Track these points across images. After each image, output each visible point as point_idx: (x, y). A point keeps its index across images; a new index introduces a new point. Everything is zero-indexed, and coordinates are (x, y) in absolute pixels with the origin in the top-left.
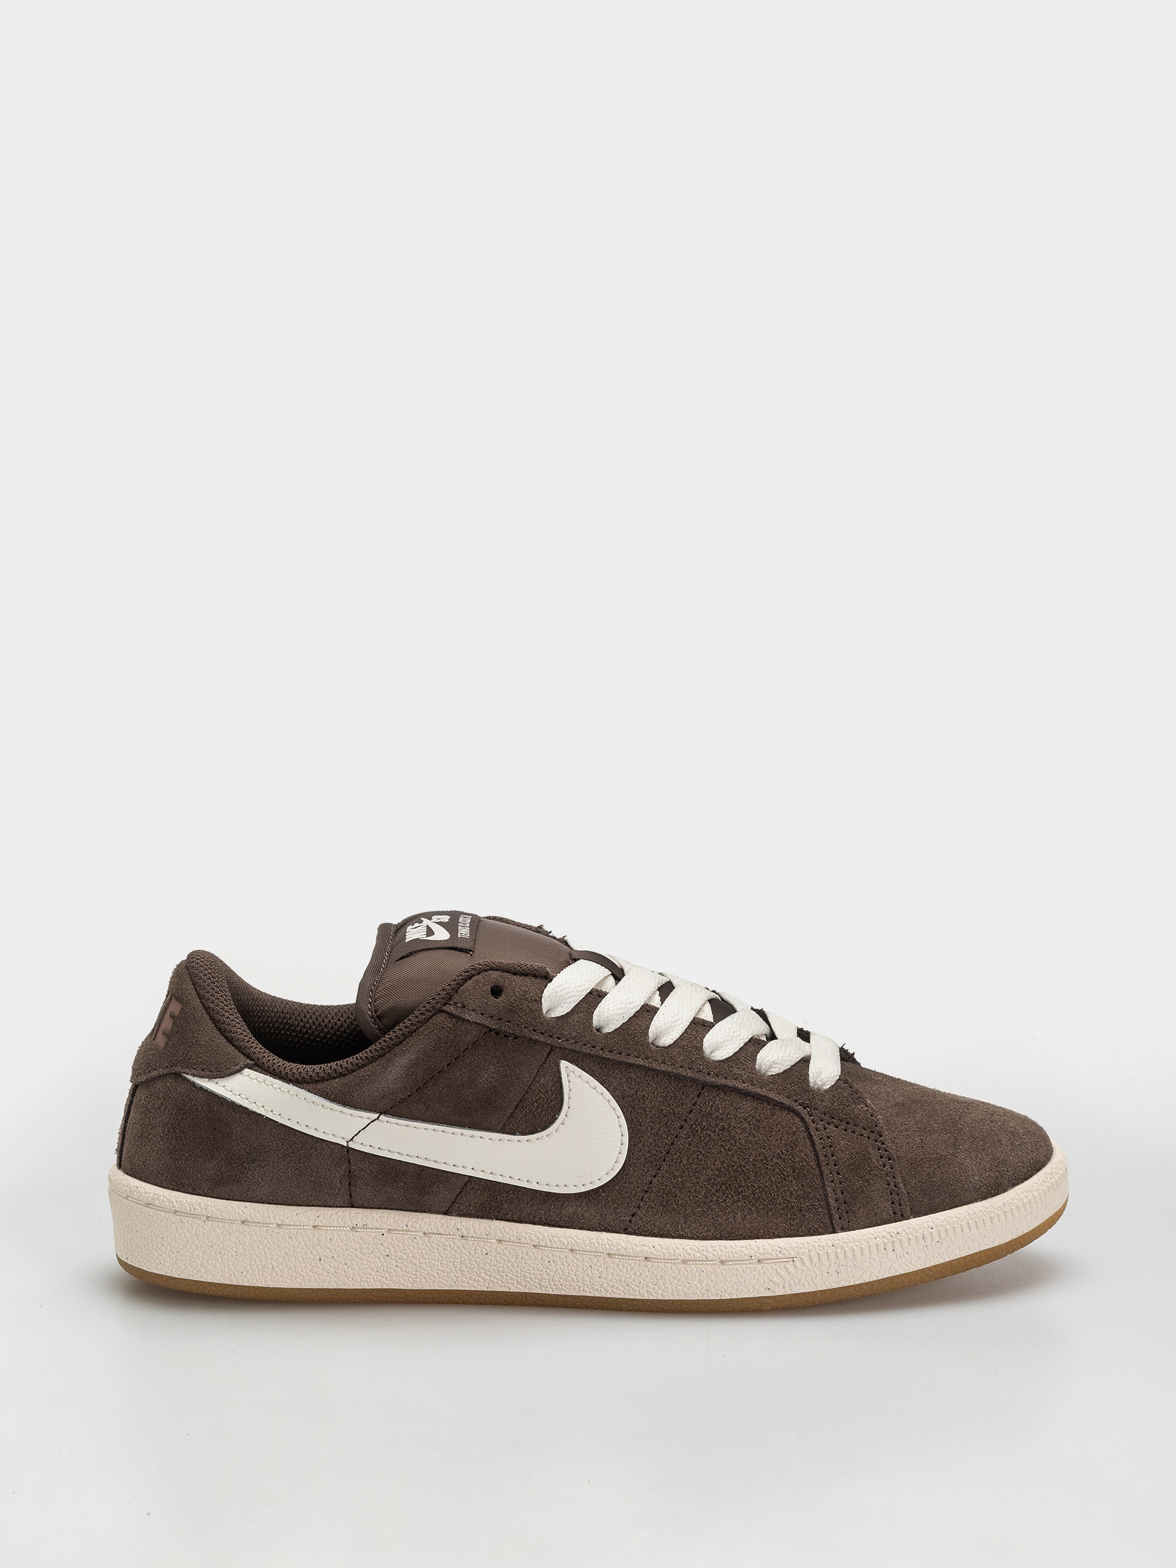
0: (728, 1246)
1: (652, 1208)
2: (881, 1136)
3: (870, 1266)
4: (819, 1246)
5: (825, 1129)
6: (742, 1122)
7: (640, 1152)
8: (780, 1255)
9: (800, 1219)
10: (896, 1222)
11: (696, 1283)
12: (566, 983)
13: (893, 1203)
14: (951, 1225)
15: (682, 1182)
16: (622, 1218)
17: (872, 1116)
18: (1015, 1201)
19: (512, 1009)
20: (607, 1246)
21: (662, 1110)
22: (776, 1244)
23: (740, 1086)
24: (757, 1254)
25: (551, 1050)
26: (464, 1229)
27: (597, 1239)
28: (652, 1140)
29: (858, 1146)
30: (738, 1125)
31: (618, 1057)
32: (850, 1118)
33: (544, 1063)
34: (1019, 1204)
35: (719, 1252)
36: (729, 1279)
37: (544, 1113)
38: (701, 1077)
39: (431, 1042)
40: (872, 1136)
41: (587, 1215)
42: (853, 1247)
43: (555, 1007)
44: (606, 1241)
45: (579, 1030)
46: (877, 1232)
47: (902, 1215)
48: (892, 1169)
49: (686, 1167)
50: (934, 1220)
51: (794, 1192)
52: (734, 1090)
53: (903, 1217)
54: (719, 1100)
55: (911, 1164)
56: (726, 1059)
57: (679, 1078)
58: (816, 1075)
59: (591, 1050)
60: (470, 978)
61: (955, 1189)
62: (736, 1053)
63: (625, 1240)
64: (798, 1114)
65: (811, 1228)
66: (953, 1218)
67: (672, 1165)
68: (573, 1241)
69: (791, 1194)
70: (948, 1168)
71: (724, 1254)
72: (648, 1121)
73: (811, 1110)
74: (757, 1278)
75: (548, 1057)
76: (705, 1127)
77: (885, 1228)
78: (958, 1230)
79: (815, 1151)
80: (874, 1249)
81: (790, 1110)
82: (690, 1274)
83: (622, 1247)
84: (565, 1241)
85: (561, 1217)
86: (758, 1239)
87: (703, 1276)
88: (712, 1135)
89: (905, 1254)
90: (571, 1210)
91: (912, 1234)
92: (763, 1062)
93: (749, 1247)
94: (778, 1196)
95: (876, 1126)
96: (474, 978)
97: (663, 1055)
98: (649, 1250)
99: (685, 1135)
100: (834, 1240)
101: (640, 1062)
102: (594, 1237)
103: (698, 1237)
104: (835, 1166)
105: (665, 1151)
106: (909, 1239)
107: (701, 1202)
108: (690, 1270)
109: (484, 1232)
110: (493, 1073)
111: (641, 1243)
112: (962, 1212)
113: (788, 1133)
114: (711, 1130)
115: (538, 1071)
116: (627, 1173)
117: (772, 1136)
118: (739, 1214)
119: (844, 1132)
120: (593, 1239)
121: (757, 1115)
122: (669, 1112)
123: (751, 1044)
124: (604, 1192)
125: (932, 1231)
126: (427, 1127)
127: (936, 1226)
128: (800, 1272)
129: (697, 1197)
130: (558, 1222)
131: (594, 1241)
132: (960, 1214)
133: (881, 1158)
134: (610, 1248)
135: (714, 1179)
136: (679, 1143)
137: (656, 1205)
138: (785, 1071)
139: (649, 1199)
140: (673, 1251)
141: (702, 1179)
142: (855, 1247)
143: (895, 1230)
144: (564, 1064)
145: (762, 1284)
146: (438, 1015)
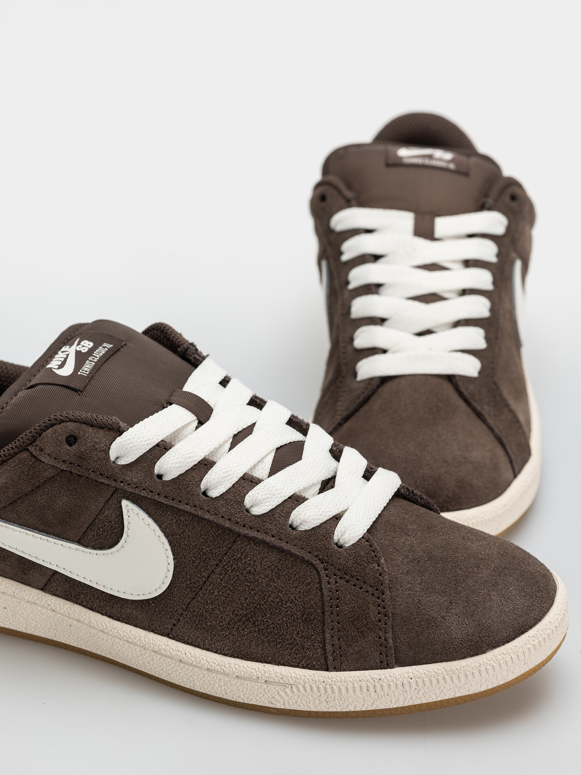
0: (241, 665)
1: (188, 623)
2: (383, 594)
3: (355, 701)
4: (313, 680)
5: (336, 583)
6: (266, 569)
7: (183, 578)
8: (281, 681)
9: (302, 654)
10: (382, 669)
11: (217, 687)
12: (134, 438)
13: (381, 654)
14: (429, 678)
15: (212, 609)
16: (166, 626)
17: (380, 576)
18: (492, 662)
19: (82, 457)
20: (151, 645)
21: (203, 549)
22: (279, 672)
23: (268, 539)
24: (263, 676)
25: (116, 490)
26: (52, 606)
27: (145, 638)
28: (193, 571)
29: (361, 601)
30: (263, 571)
31: (170, 503)
32: (361, 576)
33: (109, 499)
34: (495, 664)
35: (234, 669)
36: (241, 689)
37: (109, 536)
38: (237, 529)
39: (15, 473)
40: (376, 593)
41: (140, 617)
42: (340, 686)
43: (121, 457)
44: (151, 641)
45: (141, 477)
46: (363, 676)
47: (388, 664)
48: (386, 624)
49: (217, 598)
50: (414, 672)
51: (300, 632)
52: (263, 543)
53: (388, 666)
54: (250, 549)
55: (405, 622)
56: (262, 515)
57: (219, 527)
58: (340, 534)
59: (148, 494)
60: (52, 425)
61: (437, 648)
62: (272, 510)
63: (166, 643)
64: (316, 569)
65: (310, 663)
66: (431, 672)
67: (206, 594)
68: (128, 636)
69: (298, 633)
70: (436, 630)
71: (237, 671)
72: (191, 556)
73: (327, 566)
74: (263, 693)
75: (112, 495)
76: (235, 568)
77: (370, 674)
78: (435, 682)
79: (323, 601)
80: (358, 689)
81: (309, 563)
82: (212, 680)
83: (162, 649)
84: (122, 634)
85: (121, 615)
86: (267, 663)
87: (221, 683)
88: (240, 576)
89: (386, 696)
90: (129, 611)
91: (393, 681)
92: (295, 519)
93: (257, 670)
94: (287, 633)
95: (382, 585)
96: (55, 427)
97: (209, 505)
98: (182, 656)
99: (219, 572)
100: (325, 678)
101: (188, 508)
102: (143, 636)
103: (221, 653)
104: (338, 616)
105: (202, 581)
106: (389, 685)
107: (224, 627)
108: (212, 677)
109: (66, 611)
110: (67, 502)
111: (176, 648)
112: (441, 668)
113: (303, 583)
114: (239, 572)
115: (104, 505)
116: (172, 592)
117: (290, 584)
118: (254, 642)
119: (353, 588)
120: (142, 637)
121: (279, 565)
122: (208, 552)
123: (290, 500)
124: (153, 603)
125: (411, 681)
126: (21, 531)
127: (415, 677)
128: (296, 696)
129: (222, 622)
130: (119, 617)
131: (143, 639)
132: (438, 670)
133: (379, 613)
134: (153, 647)
135: (238, 611)
136: (214, 576)
137: (191, 622)
138: (313, 528)
139: (187, 616)
140: (199, 661)
141: (228, 608)
142: (341, 686)
143: (378, 677)
144: (125, 503)
145: (267, 698)
146: (24, 452)
